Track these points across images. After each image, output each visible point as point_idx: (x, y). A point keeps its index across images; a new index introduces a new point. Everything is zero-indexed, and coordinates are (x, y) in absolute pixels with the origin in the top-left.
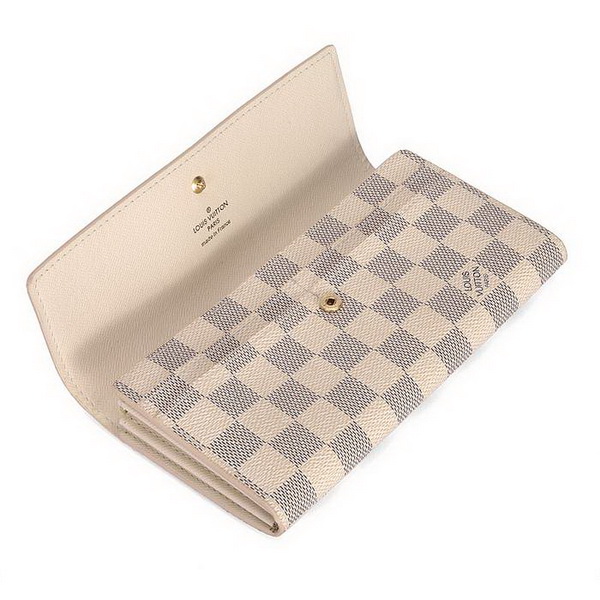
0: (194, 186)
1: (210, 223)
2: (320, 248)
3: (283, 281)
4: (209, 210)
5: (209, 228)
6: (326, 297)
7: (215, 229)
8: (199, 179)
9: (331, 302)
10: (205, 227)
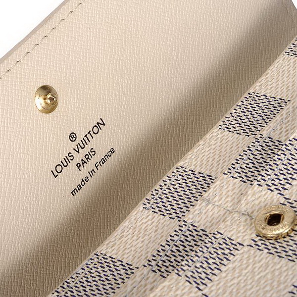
0: (40, 102)
1: (78, 158)
2: (245, 141)
3: (189, 204)
4: (72, 137)
5: (78, 166)
6: (265, 214)
7: (90, 166)
8: (46, 90)
9: (274, 220)
10: (72, 165)
